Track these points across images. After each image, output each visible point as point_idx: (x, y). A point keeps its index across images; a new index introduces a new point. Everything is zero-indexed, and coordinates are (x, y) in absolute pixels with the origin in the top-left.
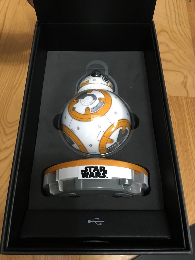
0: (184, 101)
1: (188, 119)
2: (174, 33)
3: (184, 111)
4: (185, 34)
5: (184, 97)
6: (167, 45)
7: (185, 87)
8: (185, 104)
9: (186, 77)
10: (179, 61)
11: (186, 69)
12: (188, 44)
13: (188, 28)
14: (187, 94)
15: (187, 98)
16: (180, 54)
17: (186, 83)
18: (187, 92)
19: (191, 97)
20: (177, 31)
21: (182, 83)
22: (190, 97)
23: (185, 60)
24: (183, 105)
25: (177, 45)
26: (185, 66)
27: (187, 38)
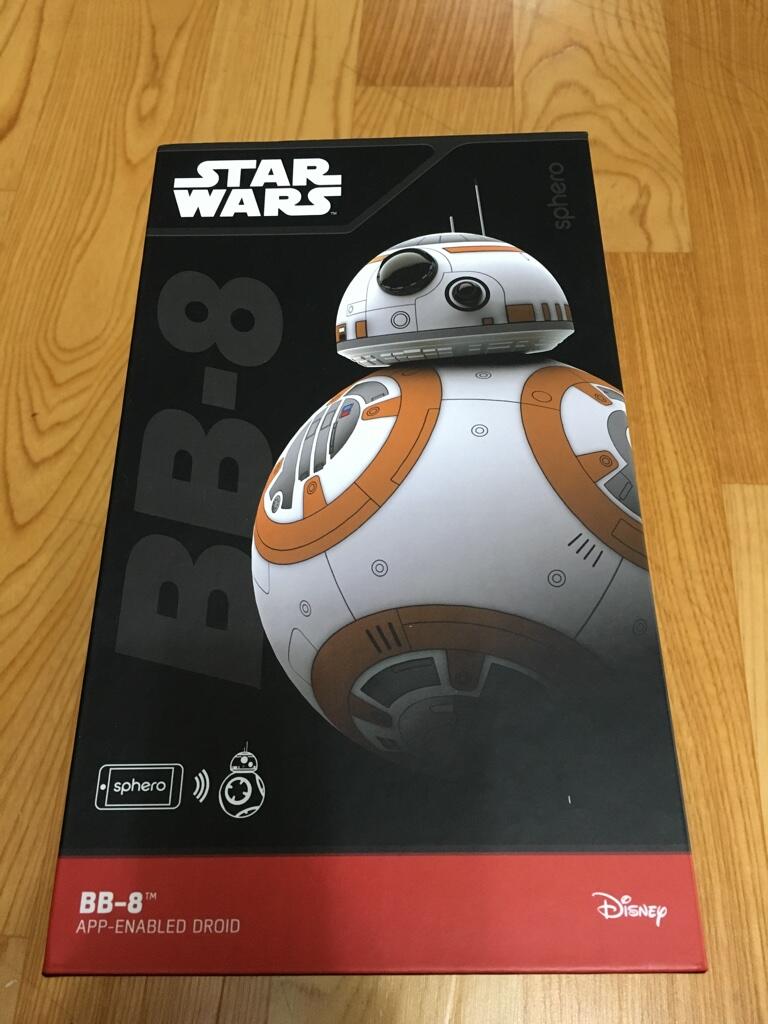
0: (636, 266)
1: (648, 322)
2: (609, 52)
3: (635, 297)
4: (648, 53)
5: (637, 254)
6: (586, 92)
7: (642, 223)
8: (638, 277)
9: (645, 191)
10: (624, 140)
11: (647, 165)
12: (656, 85)
13: (658, 32)
14: (646, 243)
15: (646, 256)
16: (627, 120)
17: (645, 208)
18: (649, 238)
19: (660, 254)
20: (621, 46)
21: (632, 212)
22: (655, 254)
23: (646, 139)
24: (632, 278)
25: (619, 88)
26: (645, 154)
27: (656, 67)
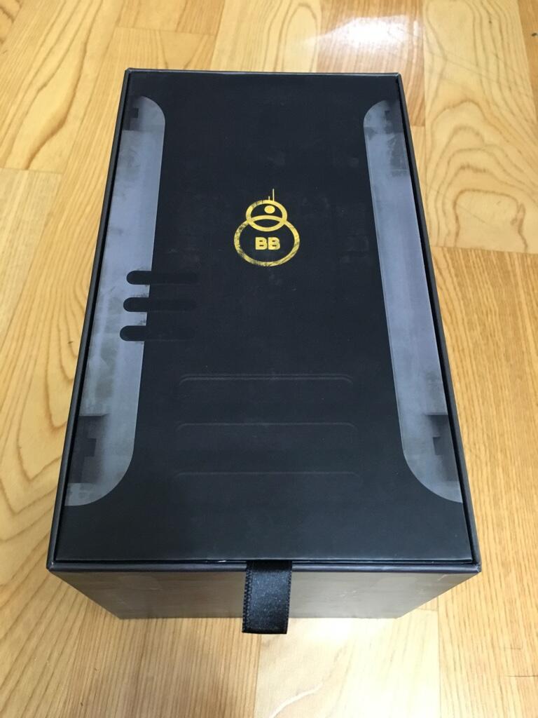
0: (516, 263)
1: (527, 304)
2: (493, 108)
3: (517, 285)
4: (521, 111)
5: (517, 253)
6: (478, 134)
7: (520, 231)
8: (518, 271)
9: (521, 208)
10: (504, 170)
11: (522, 190)
12: (527, 133)
13: (527, 95)
14: (523, 246)
15: (524, 256)
16: (507, 156)
17: (522, 221)
18: (525, 243)
19: (534, 255)
20: (501, 103)
21: (513, 222)
22: (530, 255)
23: (521, 171)
24: (514, 271)
25: (501, 133)
26: (520, 182)
27: (526, 120)
